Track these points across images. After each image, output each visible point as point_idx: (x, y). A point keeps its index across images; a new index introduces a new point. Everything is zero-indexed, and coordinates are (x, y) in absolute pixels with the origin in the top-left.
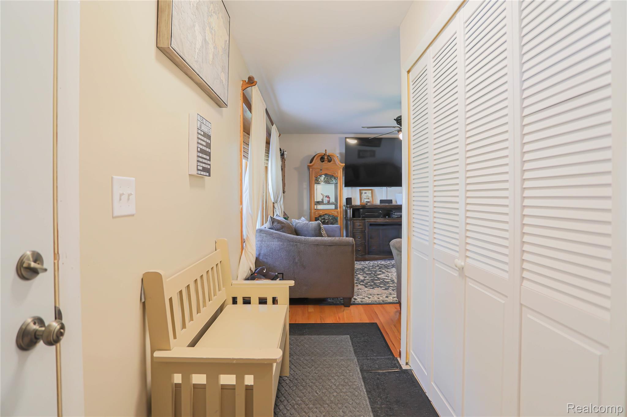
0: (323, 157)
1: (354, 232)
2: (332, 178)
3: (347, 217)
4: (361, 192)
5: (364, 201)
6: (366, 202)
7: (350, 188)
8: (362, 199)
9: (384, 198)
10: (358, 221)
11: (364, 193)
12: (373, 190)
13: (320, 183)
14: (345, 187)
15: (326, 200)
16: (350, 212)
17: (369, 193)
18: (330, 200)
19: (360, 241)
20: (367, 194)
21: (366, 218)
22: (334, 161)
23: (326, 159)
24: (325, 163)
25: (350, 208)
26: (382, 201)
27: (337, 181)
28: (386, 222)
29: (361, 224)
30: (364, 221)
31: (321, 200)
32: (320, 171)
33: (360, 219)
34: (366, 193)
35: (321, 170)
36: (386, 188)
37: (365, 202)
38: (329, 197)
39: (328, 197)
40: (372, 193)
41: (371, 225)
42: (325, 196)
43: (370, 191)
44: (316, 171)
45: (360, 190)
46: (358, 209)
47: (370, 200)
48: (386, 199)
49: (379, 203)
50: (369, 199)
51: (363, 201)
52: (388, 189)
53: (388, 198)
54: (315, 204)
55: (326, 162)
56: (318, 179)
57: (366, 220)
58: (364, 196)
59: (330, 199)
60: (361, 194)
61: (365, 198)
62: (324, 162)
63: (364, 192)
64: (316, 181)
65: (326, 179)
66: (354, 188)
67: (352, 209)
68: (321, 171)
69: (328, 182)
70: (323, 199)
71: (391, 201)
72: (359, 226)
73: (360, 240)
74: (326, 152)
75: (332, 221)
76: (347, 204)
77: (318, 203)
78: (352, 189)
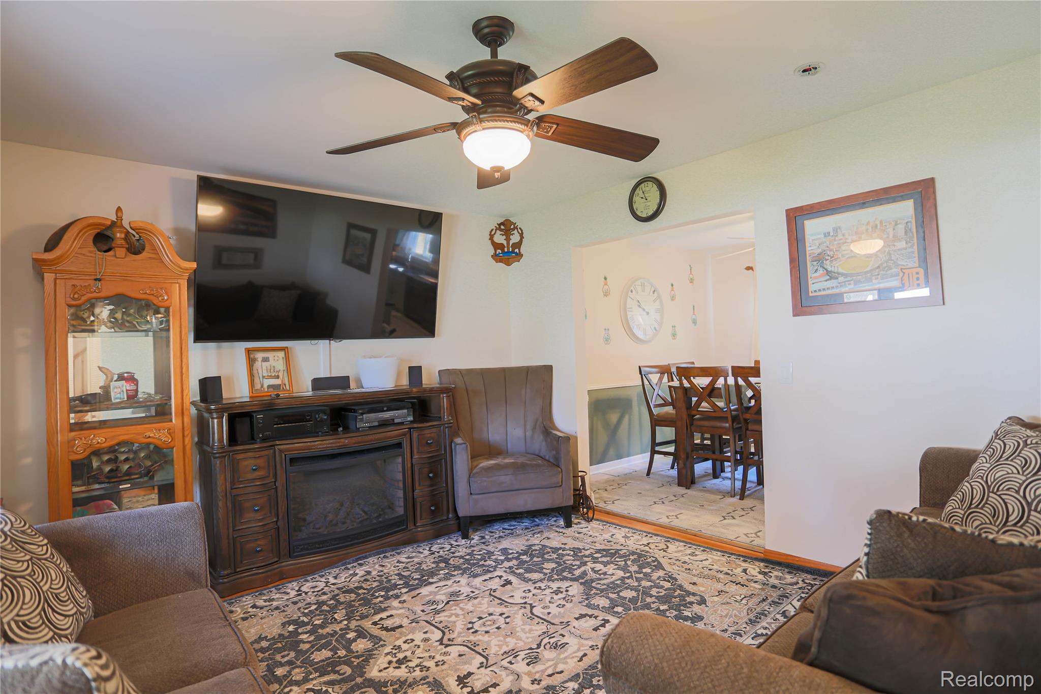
0: (108, 233)
1: (235, 492)
2: (145, 313)
3: (208, 445)
4: (252, 356)
5: (262, 386)
6: (269, 387)
7: (212, 346)
8: (257, 381)
9: (323, 373)
10: (251, 454)
11: (260, 360)
12: (291, 348)
13: (96, 328)
14: (194, 342)
15: (119, 392)
16: (219, 428)
17: (277, 361)
18: (140, 390)
19: (260, 520)
20: (272, 362)
21: (278, 442)
22: (155, 250)
23: (123, 242)
24: (115, 256)
25: (220, 412)
26: (318, 383)
27: (168, 321)
28: (340, 447)
29: (261, 462)
30: (272, 451)
31: (99, 391)
32: (92, 283)
33: (256, 446)
34: (266, 360)
35: (96, 280)
36: (328, 341)
37: (265, 386)
38: (137, 381)
39: (131, 379)
40: (287, 359)
41: (293, 461)
42: (116, 377)
43: (281, 354)
44: (74, 282)
45: (249, 351)
46: (248, 415)
47: (283, 379)
48: (329, 376)
49: (310, 389)
50: (278, 377)
51: (258, 386)
52: (332, 345)
53: (333, 372)
54: (72, 410)
55: (121, 252)
56: (86, 315)
57: (277, 447)
58: (261, 367)
59: (137, 385)
60: (251, 362)
61: (265, 374)
62: (111, 253)
63: (260, 356)
64: (74, 323)
65: (119, 315)
66: (226, 345)
67: (226, 415)
68: (99, 284)
69: (127, 325)
70: (106, 389)
71: (343, 382)
72: (255, 470)
73: (258, 516)
74: (120, 218)
75: (149, 463)
76: (204, 398)
77: (87, 402)
78: (219, 348)
